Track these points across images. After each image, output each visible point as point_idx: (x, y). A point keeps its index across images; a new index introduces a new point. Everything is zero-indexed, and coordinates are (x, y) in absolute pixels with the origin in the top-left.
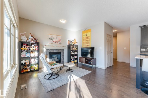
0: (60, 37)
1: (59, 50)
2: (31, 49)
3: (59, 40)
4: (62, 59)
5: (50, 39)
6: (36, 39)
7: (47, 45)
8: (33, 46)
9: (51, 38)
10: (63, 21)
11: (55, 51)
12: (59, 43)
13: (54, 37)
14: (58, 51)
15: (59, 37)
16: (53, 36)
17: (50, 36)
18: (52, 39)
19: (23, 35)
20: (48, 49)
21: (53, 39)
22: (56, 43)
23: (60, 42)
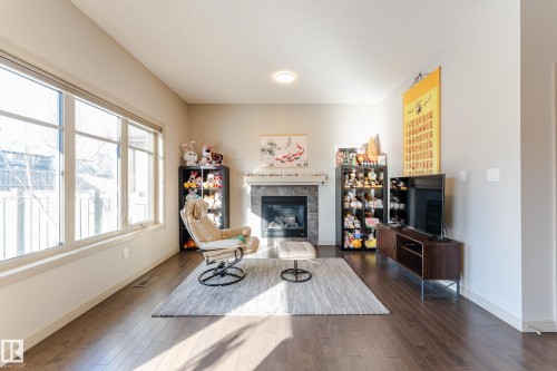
0: (302, 141)
1: (299, 189)
2: (205, 185)
3: (296, 151)
4: (310, 223)
5: (263, 150)
6: (217, 157)
7: (255, 171)
8: (210, 176)
9: (268, 147)
10: (284, 78)
11: (281, 193)
12: (297, 162)
13: (280, 141)
14: (294, 194)
15: (295, 140)
16: (275, 140)
17: (264, 142)
18: (270, 152)
19: (190, 149)
20: (259, 187)
21: (276, 151)
22: (288, 164)
23: (304, 158)
